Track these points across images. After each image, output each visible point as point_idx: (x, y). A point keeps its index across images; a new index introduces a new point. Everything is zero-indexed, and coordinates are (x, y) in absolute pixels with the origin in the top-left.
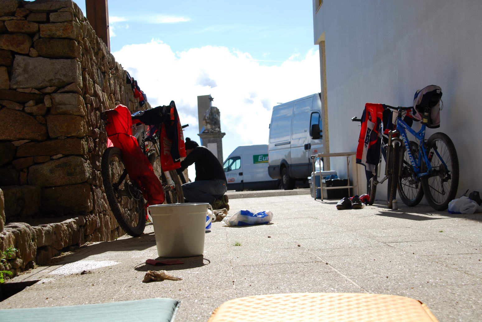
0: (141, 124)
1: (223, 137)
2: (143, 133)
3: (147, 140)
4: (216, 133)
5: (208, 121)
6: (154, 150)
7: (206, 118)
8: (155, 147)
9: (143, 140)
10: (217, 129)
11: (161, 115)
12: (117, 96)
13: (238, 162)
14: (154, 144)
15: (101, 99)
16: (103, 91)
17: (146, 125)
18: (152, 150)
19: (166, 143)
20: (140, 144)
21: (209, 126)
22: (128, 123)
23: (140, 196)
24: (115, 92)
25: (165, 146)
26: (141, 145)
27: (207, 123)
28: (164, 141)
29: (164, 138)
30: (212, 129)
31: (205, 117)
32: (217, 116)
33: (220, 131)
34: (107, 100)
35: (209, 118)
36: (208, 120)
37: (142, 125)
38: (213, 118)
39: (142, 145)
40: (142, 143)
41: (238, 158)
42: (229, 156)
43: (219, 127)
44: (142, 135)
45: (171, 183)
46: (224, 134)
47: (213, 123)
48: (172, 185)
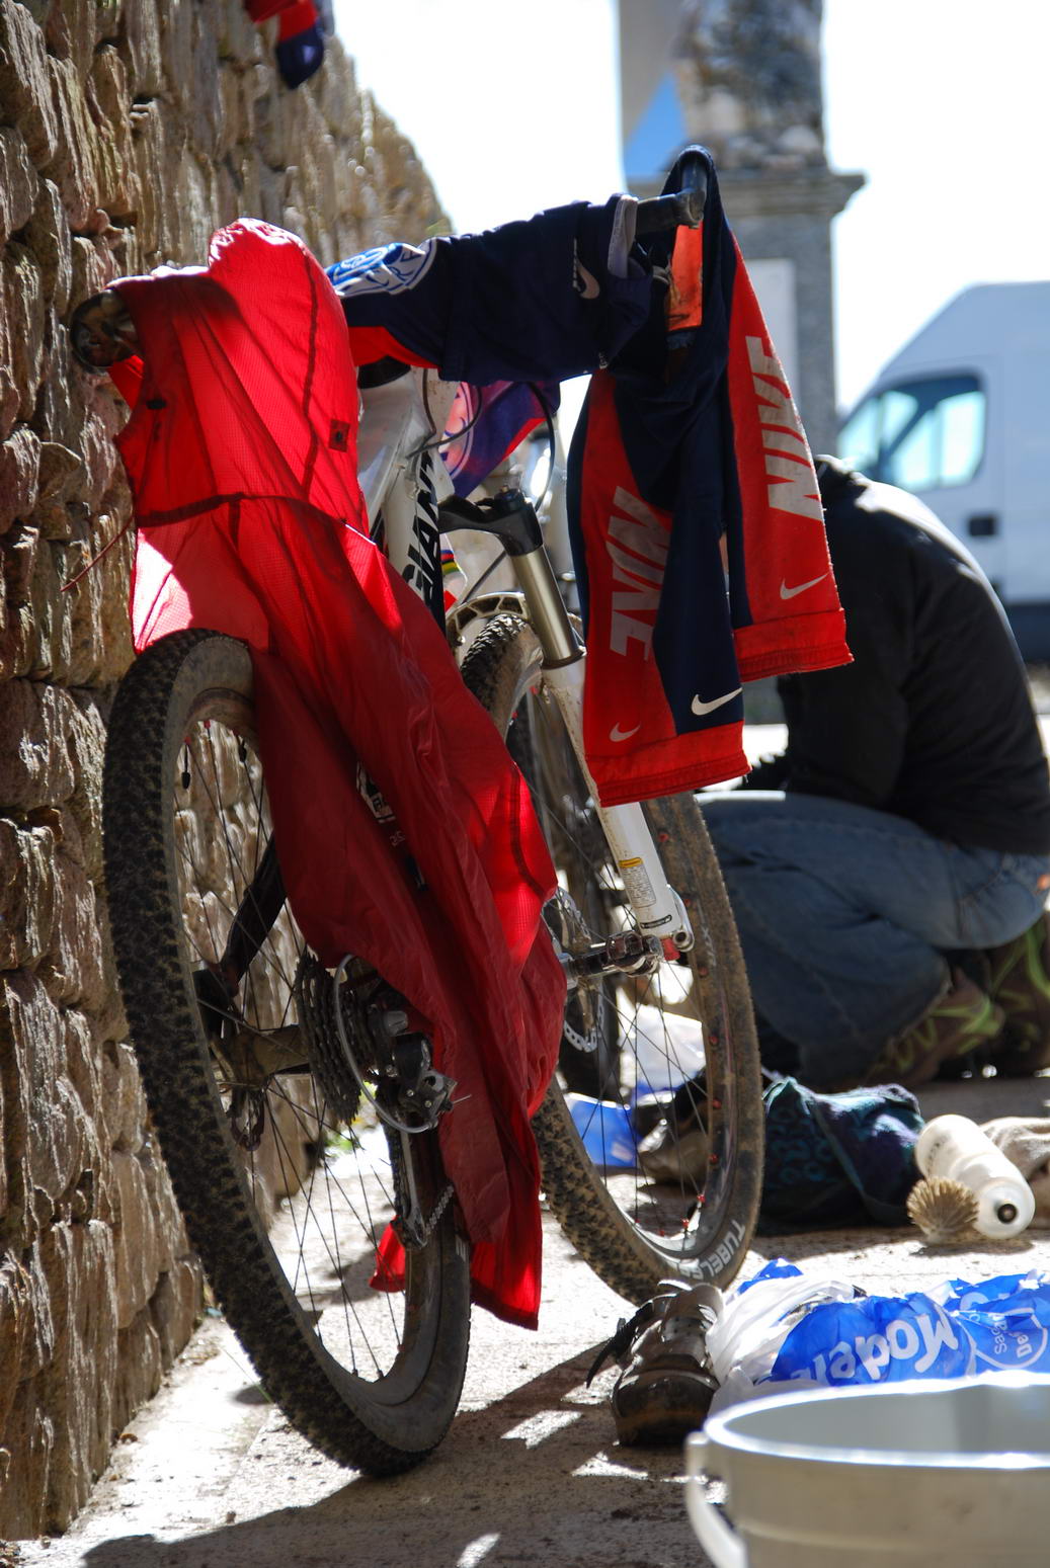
0: (401, 369)
1: (840, 207)
2: (423, 456)
3: (458, 513)
4: (787, 177)
5: (719, 64)
6: (511, 605)
7: (705, 38)
8: (522, 580)
9: (420, 526)
10: (798, 139)
11: (592, 290)
12: (143, 54)
13: (962, 414)
14: (514, 549)
15: (50, 136)
16: (53, 47)
17: (443, 376)
18: (489, 605)
19: (631, 542)
20: (402, 561)
21: (725, 115)
22: (308, 394)
23: (432, 1096)
24: (129, 16)
25: (620, 566)
26: (410, 570)
27: (710, 80)
28: (615, 525)
29: (621, 497)
30: (754, 133)
31: (692, 24)
32: (799, 15)
33: (817, 162)
34: (79, 122)
35: (731, 41)
36: (720, 54)
37: (408, 382)
38: (765, 36)
39: (418, 568)
40: (413, 553)
41: (965, 382)
42: (884, 373)
43: (815, 123)
44: (411, 477)
45: (658, 913)
46: (856, 182)
47: (765, 78)
48: (666, 931)
